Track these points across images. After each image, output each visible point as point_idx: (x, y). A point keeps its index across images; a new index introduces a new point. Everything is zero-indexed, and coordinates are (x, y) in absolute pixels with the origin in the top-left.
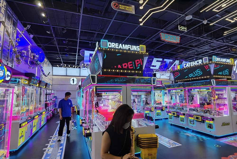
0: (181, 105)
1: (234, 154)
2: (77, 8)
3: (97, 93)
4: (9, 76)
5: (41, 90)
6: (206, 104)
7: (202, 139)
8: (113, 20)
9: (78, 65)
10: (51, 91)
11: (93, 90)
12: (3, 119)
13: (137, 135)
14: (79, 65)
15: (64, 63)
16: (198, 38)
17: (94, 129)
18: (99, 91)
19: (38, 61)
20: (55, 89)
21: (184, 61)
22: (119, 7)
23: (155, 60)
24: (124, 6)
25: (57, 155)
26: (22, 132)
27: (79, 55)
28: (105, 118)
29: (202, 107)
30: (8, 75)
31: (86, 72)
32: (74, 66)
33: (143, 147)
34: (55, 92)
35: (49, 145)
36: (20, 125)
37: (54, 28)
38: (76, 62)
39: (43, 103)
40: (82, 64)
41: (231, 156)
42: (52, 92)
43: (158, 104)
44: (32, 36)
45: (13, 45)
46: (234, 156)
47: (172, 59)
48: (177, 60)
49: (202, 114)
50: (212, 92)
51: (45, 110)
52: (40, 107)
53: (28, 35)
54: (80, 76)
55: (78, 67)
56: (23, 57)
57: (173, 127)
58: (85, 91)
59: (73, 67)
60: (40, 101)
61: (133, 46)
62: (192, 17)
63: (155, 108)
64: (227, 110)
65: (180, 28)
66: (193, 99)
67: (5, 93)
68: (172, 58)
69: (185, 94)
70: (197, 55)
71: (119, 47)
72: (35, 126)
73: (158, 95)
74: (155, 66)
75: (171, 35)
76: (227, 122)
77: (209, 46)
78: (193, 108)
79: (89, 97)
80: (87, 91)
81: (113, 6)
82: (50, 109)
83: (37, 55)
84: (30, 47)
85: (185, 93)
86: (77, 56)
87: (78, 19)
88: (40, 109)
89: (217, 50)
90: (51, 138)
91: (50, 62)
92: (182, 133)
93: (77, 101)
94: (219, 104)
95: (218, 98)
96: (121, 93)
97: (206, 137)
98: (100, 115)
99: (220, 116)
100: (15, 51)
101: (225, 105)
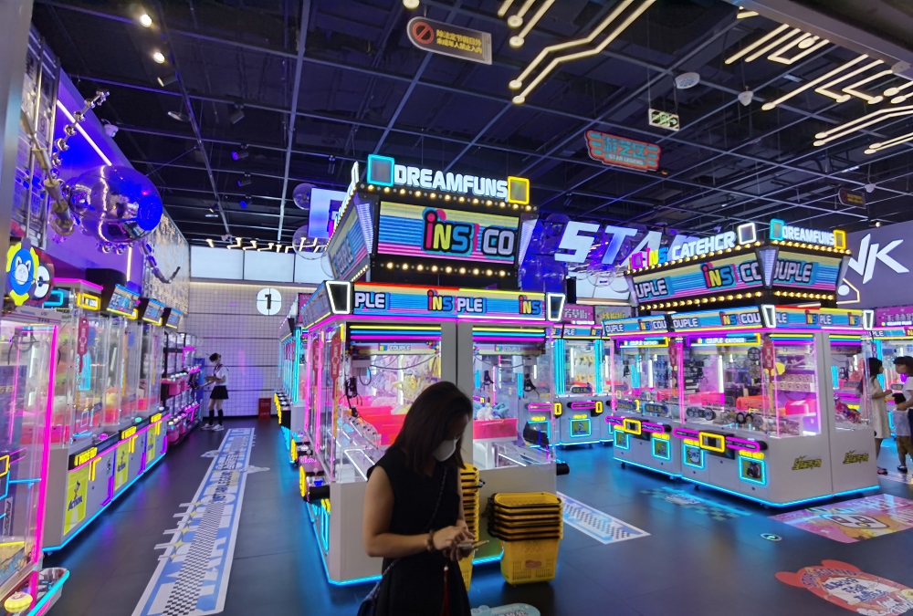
0: (658, 394)
1: (824, 562)
2: (286, 30)
3: (351, 347)
4: (45, 282)
5: (145, 333)
6: (746, 391)
7: (725, 514)
8: (414, 82)
9: (287, 240)
10: (185, 338)
11: (337, 336)
12: (7, 439)
13: (490, 495)
14: (291, 240)
15: (235, 232)
16: (725, 153)
17: (339, 472)
18: (357, 341)
19: (134, 225)
20: (197, 332)
21: (682, 234)
22: (436, 38)
23: (573, 227)
24: (453, 36)
25: (208, 567)
26: (79, 484)
27: (289, 205)
28: (380, 436)
29: (731, 404)
30: (41, 278)
31: (314, 269)
32: (271, 245)
33: (509, 537)
34: (200, 342)
35: (177, 533)
36: (72, 458)
37: (196, 104)
38: (280, 230)
39: (153, 382)
40: (303, 239)
41: (809, 570)
42: (188, 343)
43: (580, 390)
44: (111, 130)
45: (46, 164)
46: (818, 570)
47: (635, 224)
48: (655, 230)
49: (730, 427)
50: (763, 350)
51: (161, 409)
52: (142, 398)
53: (98, 127)
54: (293, 284)
55: (287, 248)
56: (80, 207)
57: (628, 474)
58: (310, 341)
59: (268, 246)
60: (142, 375)
61: (483, 179)
62: (702, 78)
63: (569, 405)
64: (813, 414)
65: (656, 117)
66: (700, 373)
67: (14, 341)
68: (634, 221)
69: (673, 356)
70: (727, 212)
71: (432, 182)
72: (123, 466)
73: (582, 359)
74: (573, 252)
75: (628, 142)
76: (811, 456)
77: (772, 182)
78: (699, 406)
79: (323, 362)
80: (318, 339)
81: (415, 34)
82: (181, 404)
83: (132, 202)
84: (105, 171)
85: (673, 353)
86: (282, 207)
87: (288, 70)
88: (141, 404)
89: (798, 197)
90: (185, 510)
91: (182, 227)
92: (657, 495)
93: (281, 378)
94: (789, 392)
95: (788, 372)
96: (437, 347)
97: (737, 509)
98: (363, 425)
99: (787, 436)
100: (53, 188)
101: (808, 396)
